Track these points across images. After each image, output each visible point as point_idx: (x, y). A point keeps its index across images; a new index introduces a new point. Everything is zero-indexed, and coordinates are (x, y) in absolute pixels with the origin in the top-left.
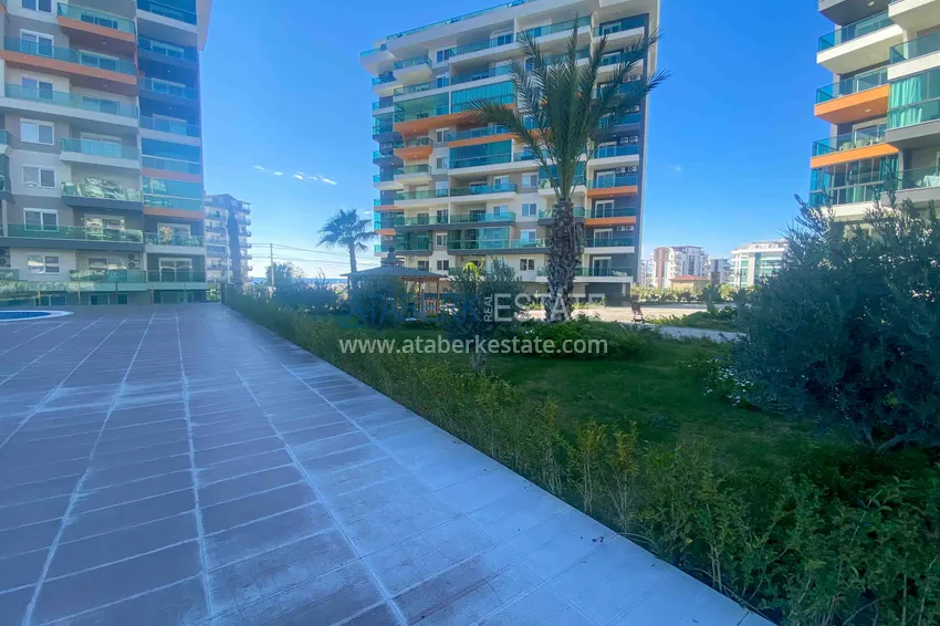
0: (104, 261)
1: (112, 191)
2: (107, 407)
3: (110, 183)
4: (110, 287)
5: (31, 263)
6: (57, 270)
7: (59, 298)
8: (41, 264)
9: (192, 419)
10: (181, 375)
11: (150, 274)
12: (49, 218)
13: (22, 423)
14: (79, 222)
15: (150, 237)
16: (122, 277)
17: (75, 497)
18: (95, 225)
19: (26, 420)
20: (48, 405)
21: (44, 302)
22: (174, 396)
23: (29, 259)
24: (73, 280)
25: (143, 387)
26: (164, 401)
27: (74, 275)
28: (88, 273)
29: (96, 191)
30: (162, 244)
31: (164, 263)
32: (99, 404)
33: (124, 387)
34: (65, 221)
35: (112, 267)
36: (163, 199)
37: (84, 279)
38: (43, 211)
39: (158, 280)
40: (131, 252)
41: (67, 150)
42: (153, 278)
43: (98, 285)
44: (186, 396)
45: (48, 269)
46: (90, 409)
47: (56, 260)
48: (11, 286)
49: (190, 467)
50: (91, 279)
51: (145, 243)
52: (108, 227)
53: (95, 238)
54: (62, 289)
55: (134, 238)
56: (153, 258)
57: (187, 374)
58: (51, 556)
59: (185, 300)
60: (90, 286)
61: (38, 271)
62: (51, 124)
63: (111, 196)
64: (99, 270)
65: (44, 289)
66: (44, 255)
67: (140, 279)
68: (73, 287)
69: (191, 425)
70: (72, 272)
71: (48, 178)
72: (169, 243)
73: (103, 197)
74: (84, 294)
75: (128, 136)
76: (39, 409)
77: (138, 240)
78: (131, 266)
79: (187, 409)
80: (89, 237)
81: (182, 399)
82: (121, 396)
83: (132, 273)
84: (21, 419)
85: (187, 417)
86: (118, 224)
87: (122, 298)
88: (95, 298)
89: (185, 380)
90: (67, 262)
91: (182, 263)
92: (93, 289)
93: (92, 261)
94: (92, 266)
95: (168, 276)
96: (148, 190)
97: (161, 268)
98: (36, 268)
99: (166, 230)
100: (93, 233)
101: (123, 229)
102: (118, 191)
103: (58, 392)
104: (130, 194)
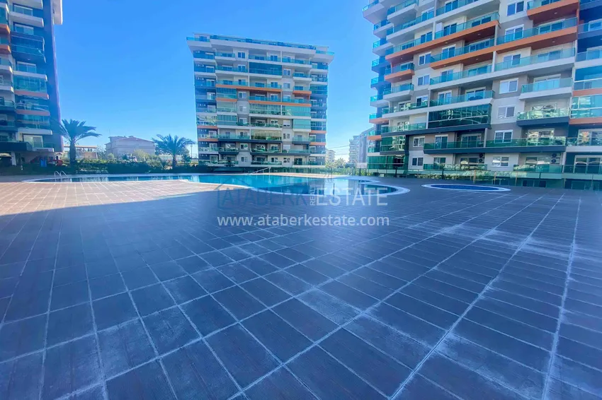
0: (535, 159)
1: (549, 112)
2: (516, 248)
3: (549, 107)
4: (536, 176)
5: (495, 161)
6: (507, 164)
7: (506, 181)
8: (499, 162)
9: (572, 275)
10: (572, 242)
11: (566, 167)
12: (508, 135)
13: (473, 242)
14: (524, 135)
15: (571, 141)
16: (546, 169)
17: (488, 288)
18: (534, 137)
19: (475, 241)
20: (487, 237)
21: (497, 183)
22: (563, 255)
23: (494, 159)
24: (514, 170)
25: (543, 243)
26: (554, 255)
27: (516, 168)
28: (524, 167)
29: (538, 113)
30: (580, 145)
31: (578, 160)
32: (512, 244)
33: (529, 239)
34: (516, 135)
35: (539, 163)
36: (586, 111)
37: (521, 170)
38: (505, 131)
39: (571, 172)
40: (554, 153)
41: (525, 92)
42: (568, 170)
43: (529, 174)
44: (572, 257)
45: (503, 164)
46: (507, 246)
47: (507, 159)
48: (483, 173)
49: (560, 305)
50: (526, 170)
51: (567, 145)
52: (543, 136)
53: (533, 144)
54: (508, 176)
55: (559, 142)
56: (571, 156)
57: (576, 243)
58: (469, 308)
59: (591, 188)
60: (524, 175)
61: (497, 166)
62: (517, 79)
63: (547, 116)
64: (531, 165)
65: (498, 175)
66: (501, 156)
67: (559, 171)
68: (514, 175)
69: (569, 278)
70: (515, 166)
71: (510, 111)
72: (587, 144)
73: (542, 118)
74: (519, 179)
75: (566, 71)
76: (482, 237)
77: (561, 144)
78: (554, 162)
79: (569, 268)
80: (529, 144)
81: (568, 258)
82: (526, 244)
83: (554, 167)
84: (474, 239)
85: (569, 271)
86: (549, 134)
87: (542, 183)
88: (525, 182)
89: (574, 246)
90: (513, 160)
91: (594, 159)
92: (525, 177)
93: (527, 159)
94: (527, 162)
95: (581, 169)
96: (576, 107)
97: (576, 163)
98: (496, 164)
99: (584, 135)
100: (532, 141)
101: (552, 137)
102: (553, 111)
103: (493, 231)
104: (561, 111)
